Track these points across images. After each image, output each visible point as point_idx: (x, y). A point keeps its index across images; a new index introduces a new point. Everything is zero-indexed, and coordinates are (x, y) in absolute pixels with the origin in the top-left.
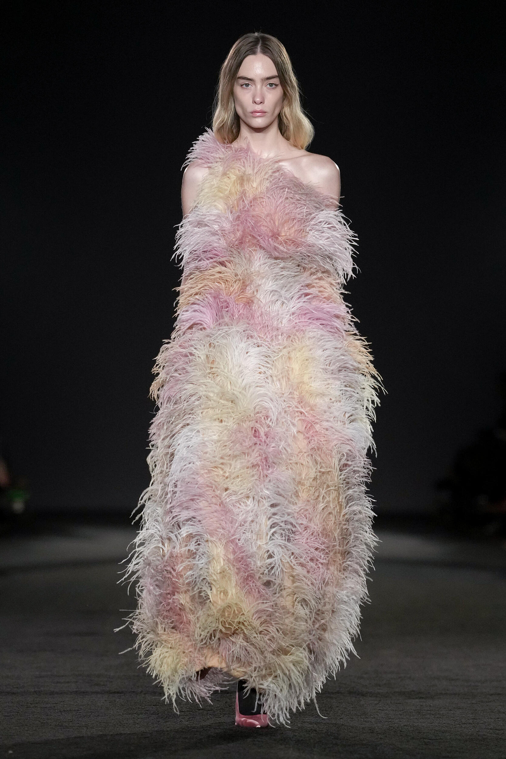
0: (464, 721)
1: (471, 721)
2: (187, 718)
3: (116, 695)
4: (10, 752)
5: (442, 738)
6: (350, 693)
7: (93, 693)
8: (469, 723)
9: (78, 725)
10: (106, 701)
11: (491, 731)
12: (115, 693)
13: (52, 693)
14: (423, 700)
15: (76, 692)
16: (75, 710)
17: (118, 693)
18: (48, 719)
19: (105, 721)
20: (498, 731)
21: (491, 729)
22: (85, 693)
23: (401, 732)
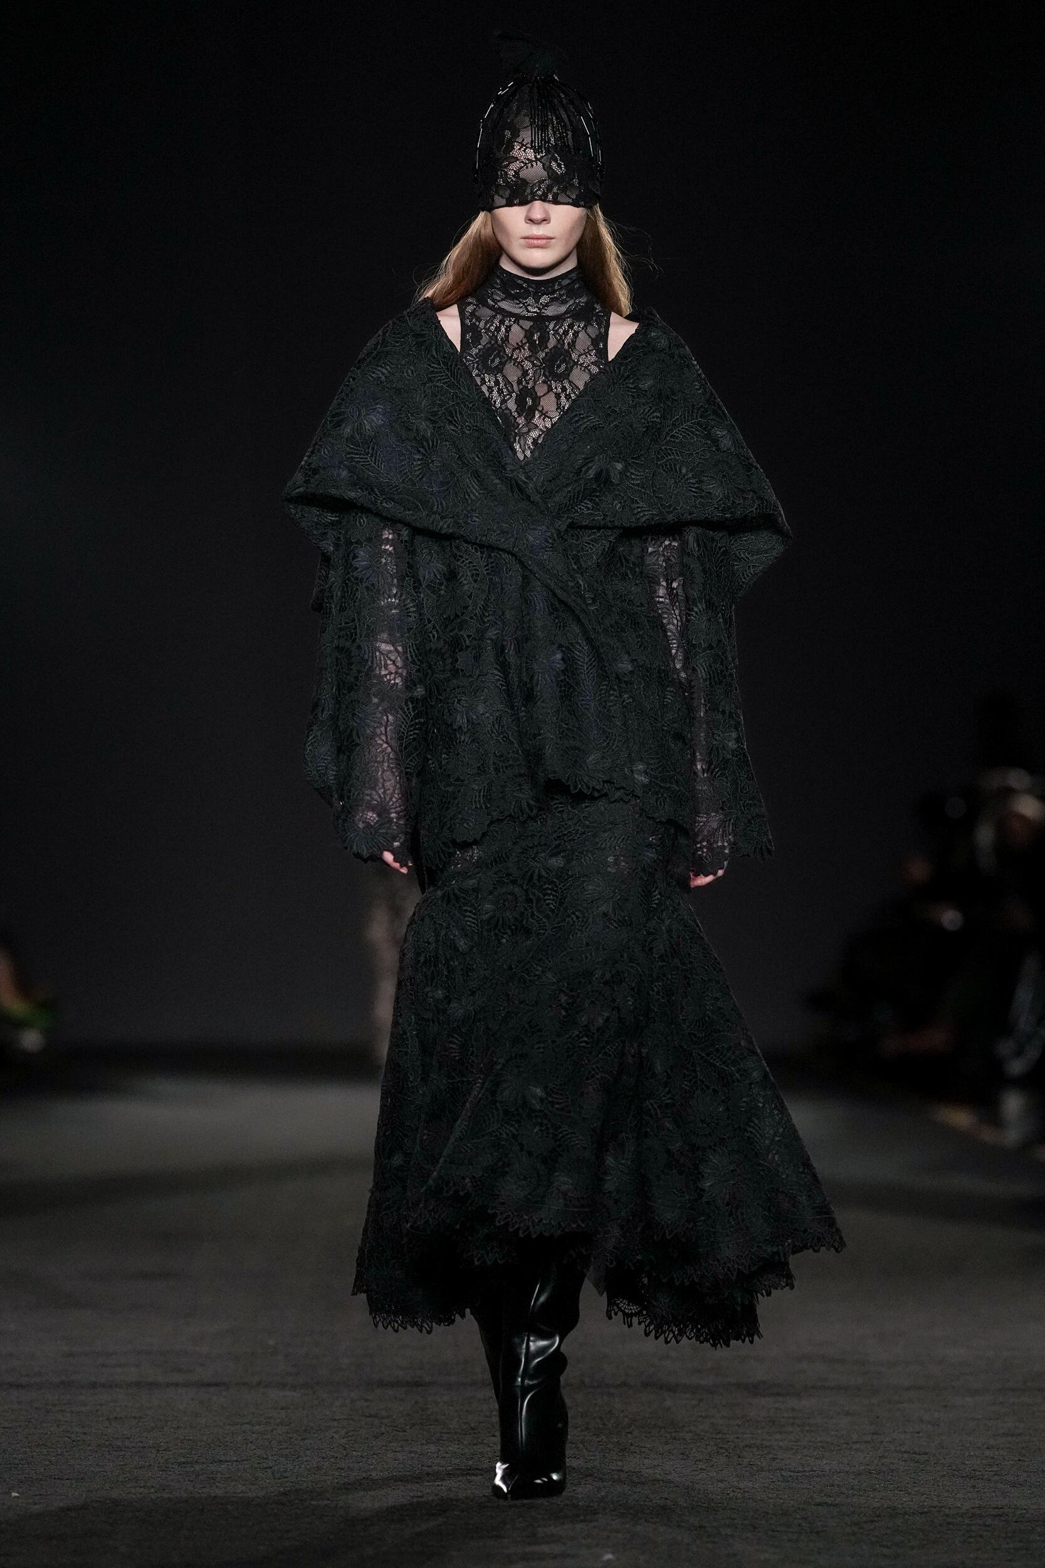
0: (855, 1437)
1: (868, 1438)
2: (343, 1432)
3: (212, 1389)
4: (14, 1494)
5: (815, 1469)
6: (645, 1385)
7: (168, 1385)
8: (866, 1442)
9: (141, 1445)
10: (193, 1399)
11: (905, 1456)
12: (209, 1385)
13: (94, 1386)
14: (781, 1399)
15: (138, 1384)
16: (135, 1418)
17: (216, 1385)
18: (85, 1434)
19: (191, 1438)
20: (917, 1457)
21: (905, 1452)
22: (153, 1385)
23: (739, 1457)
